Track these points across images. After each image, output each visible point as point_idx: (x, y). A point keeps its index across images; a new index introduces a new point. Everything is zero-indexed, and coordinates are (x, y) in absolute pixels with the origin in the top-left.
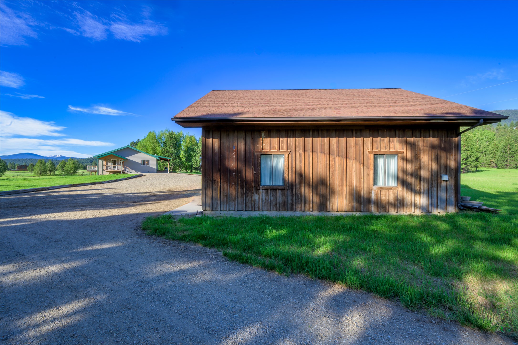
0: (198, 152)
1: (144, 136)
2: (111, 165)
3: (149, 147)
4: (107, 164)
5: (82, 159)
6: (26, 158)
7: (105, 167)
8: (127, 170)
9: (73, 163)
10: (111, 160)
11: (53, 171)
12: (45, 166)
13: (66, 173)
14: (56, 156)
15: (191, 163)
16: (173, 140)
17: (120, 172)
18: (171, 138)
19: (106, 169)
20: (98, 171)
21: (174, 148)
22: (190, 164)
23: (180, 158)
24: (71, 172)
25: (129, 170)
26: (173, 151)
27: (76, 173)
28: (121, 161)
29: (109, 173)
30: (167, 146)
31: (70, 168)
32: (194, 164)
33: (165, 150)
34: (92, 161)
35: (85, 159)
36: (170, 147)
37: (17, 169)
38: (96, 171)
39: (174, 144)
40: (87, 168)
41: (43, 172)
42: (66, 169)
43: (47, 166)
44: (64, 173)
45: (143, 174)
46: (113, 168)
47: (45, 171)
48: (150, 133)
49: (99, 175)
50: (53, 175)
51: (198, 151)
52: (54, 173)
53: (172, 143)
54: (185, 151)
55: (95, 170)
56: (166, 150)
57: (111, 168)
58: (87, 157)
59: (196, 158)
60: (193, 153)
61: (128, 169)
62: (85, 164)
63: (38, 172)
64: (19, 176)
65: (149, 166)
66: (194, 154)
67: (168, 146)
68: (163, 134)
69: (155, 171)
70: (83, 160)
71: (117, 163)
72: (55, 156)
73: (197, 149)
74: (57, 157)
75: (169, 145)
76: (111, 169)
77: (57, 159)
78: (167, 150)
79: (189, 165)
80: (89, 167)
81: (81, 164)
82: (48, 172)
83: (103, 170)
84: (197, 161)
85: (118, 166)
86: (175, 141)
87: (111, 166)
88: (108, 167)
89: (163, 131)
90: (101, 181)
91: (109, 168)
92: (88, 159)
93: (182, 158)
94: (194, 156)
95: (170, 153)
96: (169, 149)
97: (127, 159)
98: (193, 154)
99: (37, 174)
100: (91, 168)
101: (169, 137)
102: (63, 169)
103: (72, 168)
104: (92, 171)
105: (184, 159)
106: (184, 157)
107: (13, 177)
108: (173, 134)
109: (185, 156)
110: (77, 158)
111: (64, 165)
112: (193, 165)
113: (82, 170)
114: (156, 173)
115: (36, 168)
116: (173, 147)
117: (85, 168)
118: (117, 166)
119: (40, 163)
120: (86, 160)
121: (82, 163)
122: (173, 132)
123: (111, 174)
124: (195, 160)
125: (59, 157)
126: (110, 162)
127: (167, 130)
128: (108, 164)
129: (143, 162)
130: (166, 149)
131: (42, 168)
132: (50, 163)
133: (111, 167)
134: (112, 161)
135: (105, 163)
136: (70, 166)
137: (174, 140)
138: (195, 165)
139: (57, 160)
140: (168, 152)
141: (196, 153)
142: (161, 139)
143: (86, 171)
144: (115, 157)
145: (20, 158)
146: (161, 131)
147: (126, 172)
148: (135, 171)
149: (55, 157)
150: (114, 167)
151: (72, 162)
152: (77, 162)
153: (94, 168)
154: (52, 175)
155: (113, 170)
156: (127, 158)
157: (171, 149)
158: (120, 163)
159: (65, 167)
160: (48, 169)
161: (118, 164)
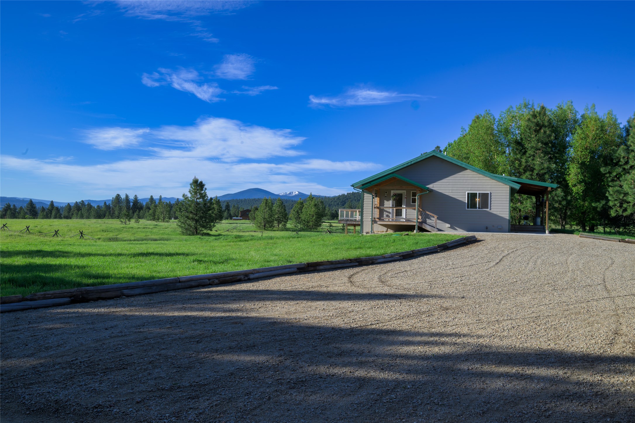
0: (626, 167)
1: (463, 129)
2: (391, 206)
3: (477, 157)
4: (382, 203)
5: (329, 197)
6: (253, 198)
7: (377, 212)
8: (428, 221)
9: (315, 205)
10: (393, 192)
11: (283, 221)
12: (272, 211)
13: (302, 226)
14: (292, 193)
15: (603, 202)
16: (545, 132)
17: (411, 228)
18: (539, 126)
19: (380, 219)
20: (360, 224)
21: (547, 157)
22: (599, 205)
23: (567, 186)
24: (311, 223)
25: (436, 223)
26: (546, 165)
27: (318, 226)
28: (414, 195)
29: (385, 229)
30: (525, 153)
31: (310, 215)
32: (615, 205)
33: (520, 165)
34: (345, 203)
35: (334, 198)
36: (534, 156)
37: (240, 217)
38: (357, 223)
39: (546, 144)
40: (338, 216)
41: (269, 222)
42: (303, 218)
43: (275, 210)
44: (299, 226)
45: (478, 235)
46: (396, 215)
47: (272, 222)
48: (478, 118)
49: (365, 234)
50: (283, 230)
51: (627, 163)
52: (285, 225)
53: (542, 143)
54: (583, 165)
55: (355, 221)
56: (524, 164)
57: (391, 215)
58: (337, 195)
59: (621, 186)
60: (608, 168)
61: (433, 220)
62: (333, 208)
63: (261, 223)
64: (235, 230)
65: (488, 210)
66: (615, 174)
67: (530, 152)
68: (513, 117)
69: (506, 226)
70: (331, 201)
71: (404, 201)
72: (290, 193)
73: (623, 154)
74: (294, 194)
75: (532, 147)
76: (391, 219)
77: (293, 199)
78: (526, 162)
79: (595, 208)
80: (343, 213)
81: (327, 209)
82: (275, 224)
83: (374, 221)
84: (626, 194)
85: (409, 210)
86: (550, 136)
87: (390, 210)
88: (385, 214)
89: (515, 109)
90: (373, 252)
91: (387, 216)
92: (339, 198)
93: (575, 185)
94: (613, 180)
95: (536, 172)
96: (533, 160)
97: (431, 191)
98: (610, 173)
99: (259, 227)
100: (347, 215)
101: (532, 125)
102: (298, 218)
103: (313, 216)
104: (349, 223)
105: (577, 189)
106: (580, 182)
107: (228, 231)
108: (545, 114)
109: (584, 181)
110: (321, 196)
111: (301, 209)
112: (611, 208)
113: (329, 220)
114: (509, 232)
115: (260, 215)
116: (546, 153)
117: (335, 216)
118: (404, 211)
119: (264, 204)
120: (336, 200)
121: (330, 205)
122: (543, 108)
123: (390, 231)
124: (617, 191)
125: (296, 196)
126: (388, 200)
127: (526, 106)
128: (383, 205)
129: (472, 197)
130: (523, 160)
131: (267, 214)
132: (280, 205)
133: (389, 213)
134: (395, 195)
135: (377, 200)
136: (309, 211)
137: (548, 132)
138: (618, 209)
139: (292, 201)
140: (529, 169)
141: (619, 170)
142: (507, 131)
143: (337, 221)
144: (401, 184)
145: (246, 197)
146: (509, 110)
147: (428, 228)
148: (449, 226)
149: (290, 195)
150: (399, 213)
151: (313, 203)
152: (322, 202)
153: (352, 216)
154: (280, 230)
155: (396, 221)
156: (430, 186)
157: (538, 161)
158: (414, 201)
159: (301, 213)
160: (276, 216)
161: (408, 206)
